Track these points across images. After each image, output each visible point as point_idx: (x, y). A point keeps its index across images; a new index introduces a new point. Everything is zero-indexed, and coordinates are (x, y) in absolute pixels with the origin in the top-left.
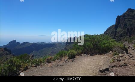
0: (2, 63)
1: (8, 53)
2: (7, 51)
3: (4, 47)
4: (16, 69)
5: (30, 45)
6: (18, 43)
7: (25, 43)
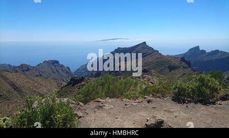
0: (178, 79)
1: (186, 65)
2: (185, 63)
3: (181, 57)
4: (209, 92)
5: (226, 56)
6: (204, 51)
7: (216, 52)
